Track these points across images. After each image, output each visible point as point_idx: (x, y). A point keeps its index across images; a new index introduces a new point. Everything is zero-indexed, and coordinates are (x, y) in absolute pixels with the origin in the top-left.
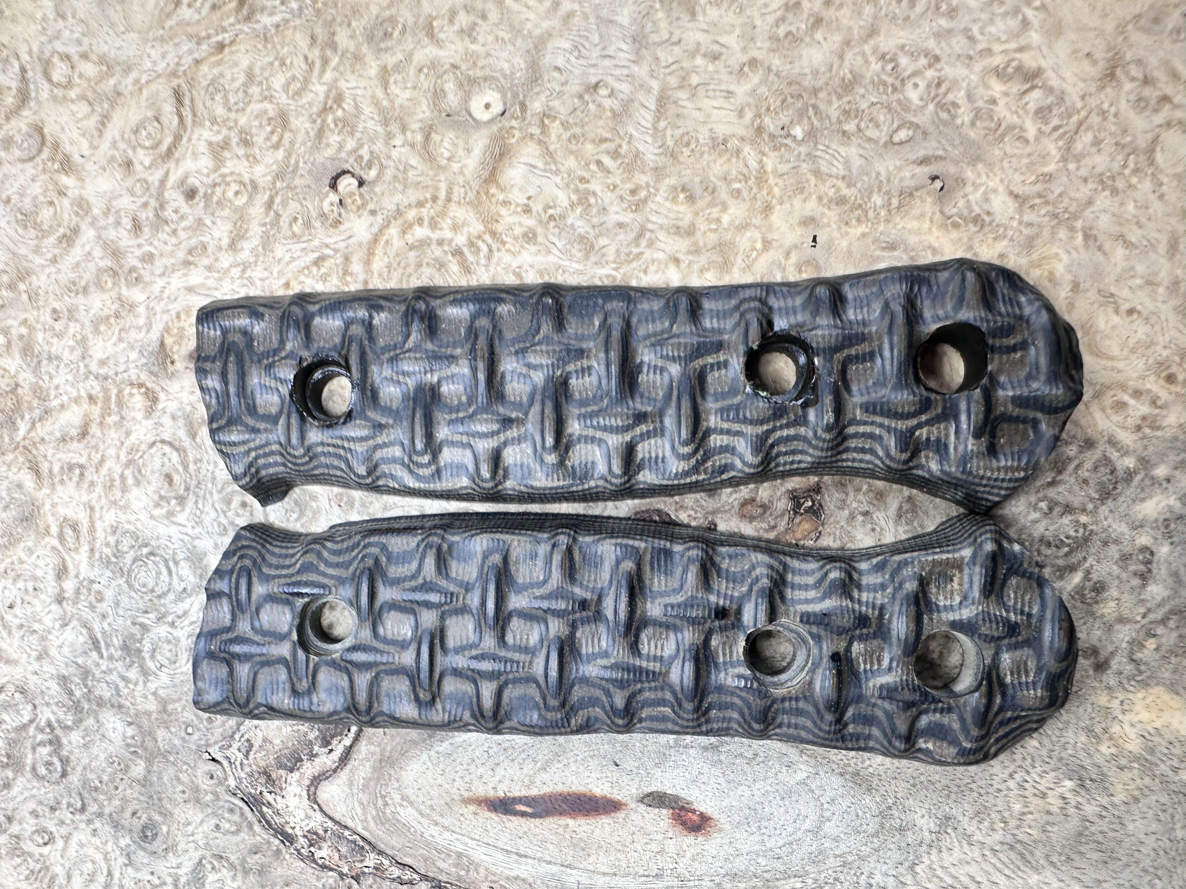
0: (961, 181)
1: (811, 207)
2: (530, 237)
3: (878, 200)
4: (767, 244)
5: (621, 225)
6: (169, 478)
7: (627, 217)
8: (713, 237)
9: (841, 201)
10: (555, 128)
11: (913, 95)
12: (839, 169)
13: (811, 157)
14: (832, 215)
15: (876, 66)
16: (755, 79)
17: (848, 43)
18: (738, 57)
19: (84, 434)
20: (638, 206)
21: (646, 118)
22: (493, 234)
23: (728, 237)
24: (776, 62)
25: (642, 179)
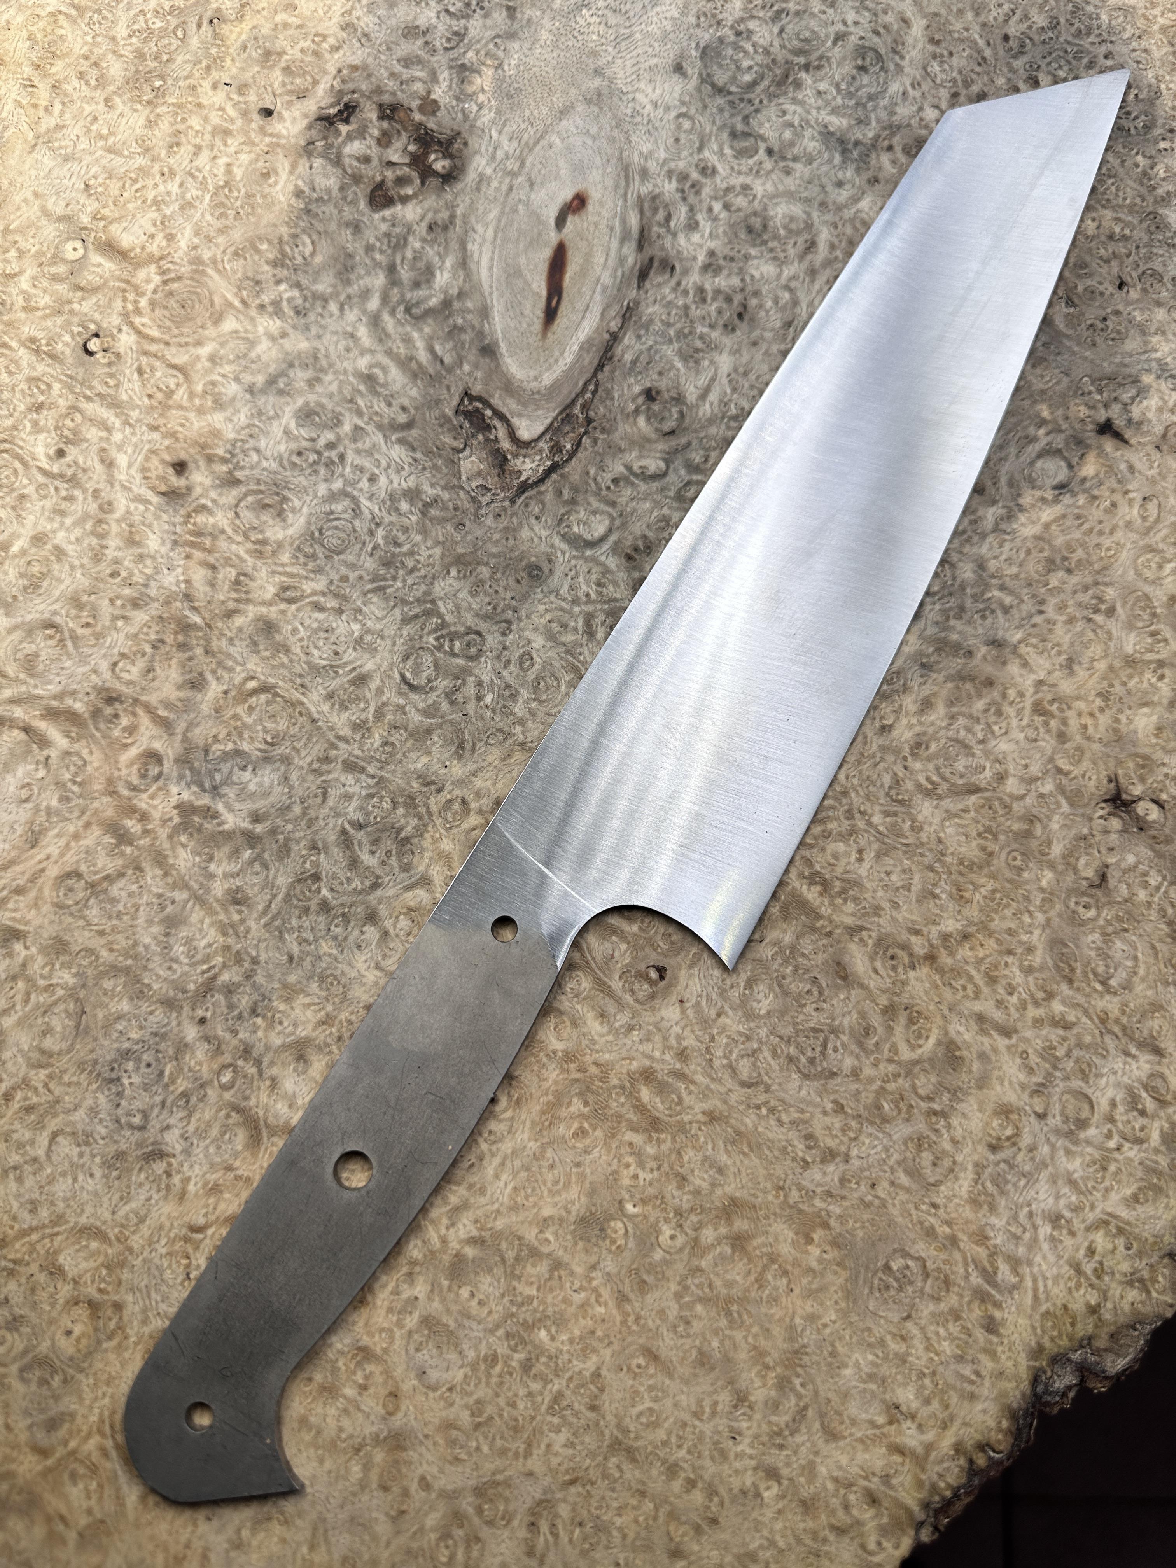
0: (218, 10)
1: (207, 84)
2: (170, 238)
3: (214, 51)
4: (221, 109)
5: (181, 185)
6: (266, 506)
7: (178, 180)
8: (207, 136)
9: (208, 68)
10: (106, 212)
11: (159, 24)
12: (188, 67)
13: (177, 79)
14: (215, 74)
15: (134, 40)
16: (117, 100)
17: (114, 52)
18: (101, 106)
19: (214, 568)
20: (172, 173)
21: (120, 160)
22: (161, 258)
23: (209, 128)
24: (112, 88)
25: (157, 167)
